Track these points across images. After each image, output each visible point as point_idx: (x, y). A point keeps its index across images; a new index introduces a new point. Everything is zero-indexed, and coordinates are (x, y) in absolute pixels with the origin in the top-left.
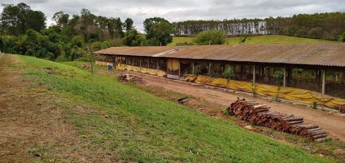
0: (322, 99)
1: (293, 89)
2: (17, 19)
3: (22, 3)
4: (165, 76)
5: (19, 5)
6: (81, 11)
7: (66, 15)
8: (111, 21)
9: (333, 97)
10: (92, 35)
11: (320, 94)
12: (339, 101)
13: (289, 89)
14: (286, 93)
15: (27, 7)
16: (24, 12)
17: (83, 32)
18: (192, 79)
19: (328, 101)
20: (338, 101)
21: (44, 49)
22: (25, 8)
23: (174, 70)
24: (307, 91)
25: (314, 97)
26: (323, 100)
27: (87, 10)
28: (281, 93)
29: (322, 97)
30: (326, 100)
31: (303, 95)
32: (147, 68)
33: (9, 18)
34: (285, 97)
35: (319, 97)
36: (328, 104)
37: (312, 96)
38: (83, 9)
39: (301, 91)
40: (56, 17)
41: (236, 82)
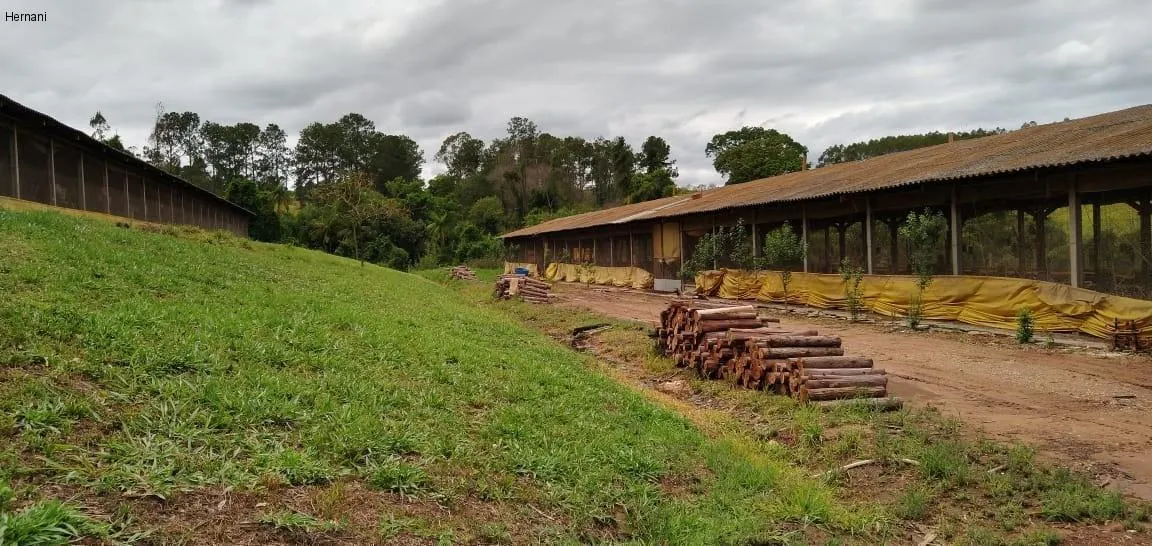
0: (1068, 306)
1: (980, 281)
2: (336, 160)
3: (352, 115)
4: (649, 287)
5: (345, 120)
6: (509, 123)
7: (474, 141)
8: (599, 148)
9: (1104, 295)
10: (539, 196)
11: (1064, 288)
12: (1126, 308)
13: (969, 283)
14: (960, 300)
15: (366, 124)
16: (357, 138)
17: (514, 189)
18: (709, 284)
19: (1092, 314)
20: (1119, 310)
21: (385, 240)
22: (361, 129)
23: (667, 262)
24: (1021, 282)
25: (1044, 305)
26: (1073, 312)
27: (526, 120)
28: (947, 302)
29: (1069, 297)
30: (1081, 310)
31: (1011, 298)
32: (608, 265)
33: (316, 160)
34: (958, 314)
35: (1059, 301)
36: (1093, 326)
37: (1039, 300)
38: (515, 119)
39: (1004, 283)
40: (449, 149)
41: (821, 279)
